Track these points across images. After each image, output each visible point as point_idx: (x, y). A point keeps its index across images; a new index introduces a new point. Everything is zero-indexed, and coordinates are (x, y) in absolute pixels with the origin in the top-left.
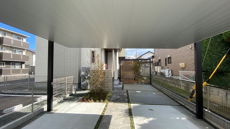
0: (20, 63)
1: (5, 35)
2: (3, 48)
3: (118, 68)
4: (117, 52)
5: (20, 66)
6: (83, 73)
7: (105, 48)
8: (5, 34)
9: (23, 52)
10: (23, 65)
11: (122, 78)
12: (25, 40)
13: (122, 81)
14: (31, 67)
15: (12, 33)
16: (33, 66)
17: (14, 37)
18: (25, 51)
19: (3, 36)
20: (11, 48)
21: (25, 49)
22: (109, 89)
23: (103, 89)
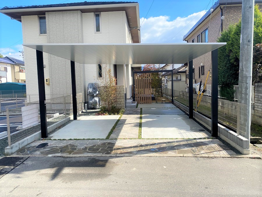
3: (131, 83)
6: (90, 90)
11: (136, 97)
13: (136, 100)
22: (121, 106)
23: (115, 106)
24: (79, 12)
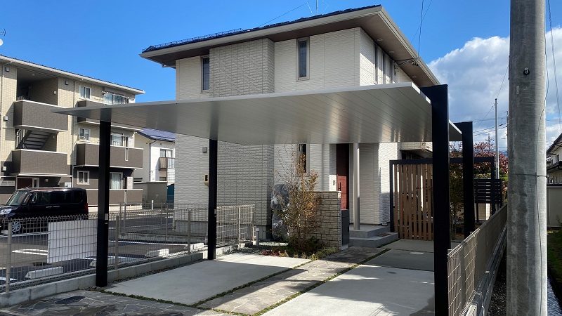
0: (122, 174)
1: (88, 95)
2: (85, 132)
5: (122, 181)
6: (275, 199)
8: (88, 91)
9: (129, 139)
10: (130, 180)
14: (146, 185)
15: (104, 88)
16: (152, 181)
17: (107, 99)
18: (134, 136)
19: (84, 99)
21: (132, 132)
22: (330, 238)
23: (318, 238)
24: (266, 42)
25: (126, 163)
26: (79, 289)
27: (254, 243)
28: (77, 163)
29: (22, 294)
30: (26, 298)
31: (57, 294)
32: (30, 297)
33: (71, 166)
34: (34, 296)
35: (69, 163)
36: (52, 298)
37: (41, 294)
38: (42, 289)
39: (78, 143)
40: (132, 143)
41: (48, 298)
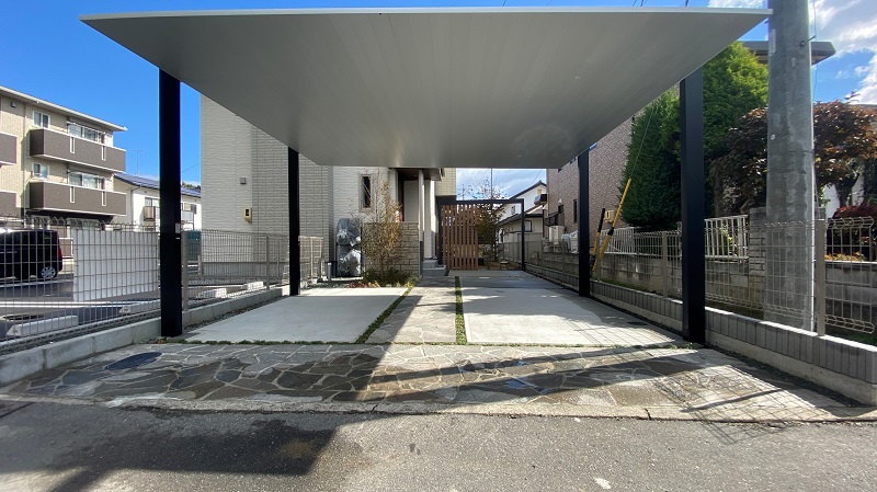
0: (97, 221)
1: (46, 123)
2: (42, 168)
4: (430, 179)
6: (343, 233)
7: (398, 166)
8: (46, 119)
9: (106, 182)
10: (108, 228)
12: (109, 141)
13: (444, 262)
15: (69, 117)
17: (73, 131)
18: (112, 178)
19: (39, 128)
20: (67, 167)
21: (110, 173)
22: (411, 269)
23: (397, 269)
25: (103, 209)
26: (133, 344)
27: (325, 279)
28: (31, 207)
29: (28, 360)
30: (37, 367)
31: (96, 354)
32: (44, 365)
33: (22, 209)
34: (52, 362)
35: (19, 205)
36: (90, 361)
37: (66, 357)
38: (68, 347)
39: (32, 181)
40: (109, 186)
41: (83, 363)
